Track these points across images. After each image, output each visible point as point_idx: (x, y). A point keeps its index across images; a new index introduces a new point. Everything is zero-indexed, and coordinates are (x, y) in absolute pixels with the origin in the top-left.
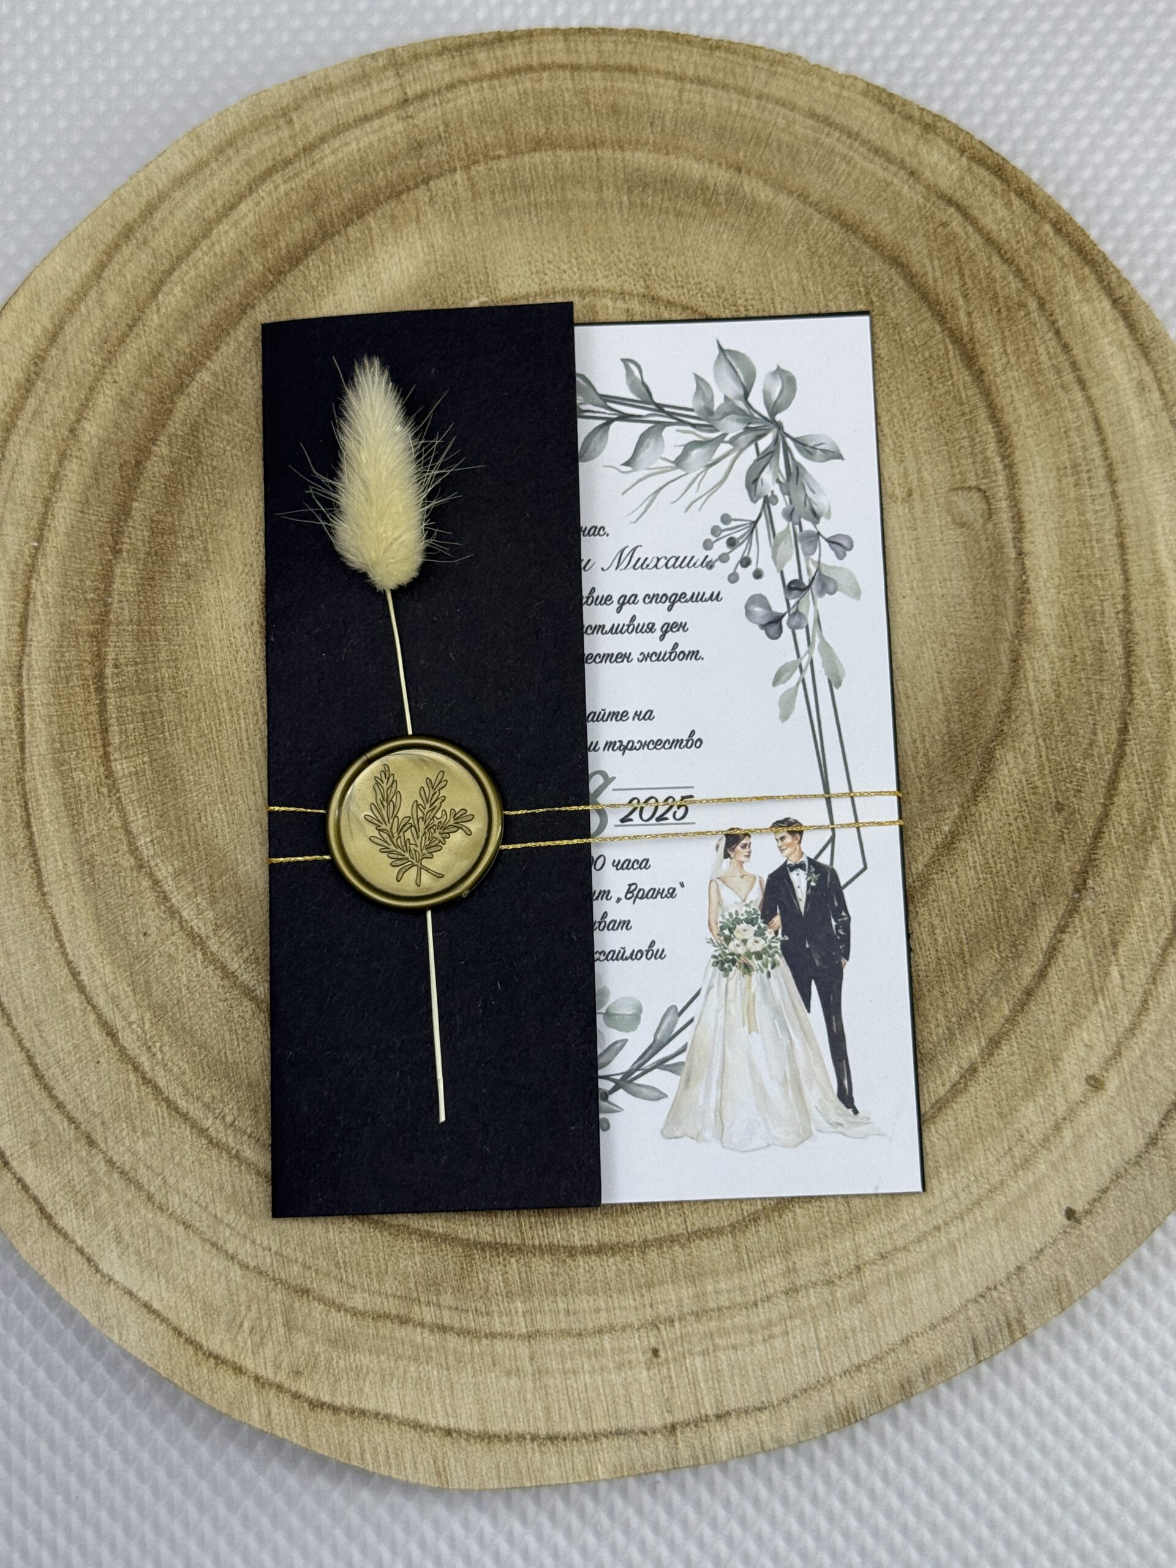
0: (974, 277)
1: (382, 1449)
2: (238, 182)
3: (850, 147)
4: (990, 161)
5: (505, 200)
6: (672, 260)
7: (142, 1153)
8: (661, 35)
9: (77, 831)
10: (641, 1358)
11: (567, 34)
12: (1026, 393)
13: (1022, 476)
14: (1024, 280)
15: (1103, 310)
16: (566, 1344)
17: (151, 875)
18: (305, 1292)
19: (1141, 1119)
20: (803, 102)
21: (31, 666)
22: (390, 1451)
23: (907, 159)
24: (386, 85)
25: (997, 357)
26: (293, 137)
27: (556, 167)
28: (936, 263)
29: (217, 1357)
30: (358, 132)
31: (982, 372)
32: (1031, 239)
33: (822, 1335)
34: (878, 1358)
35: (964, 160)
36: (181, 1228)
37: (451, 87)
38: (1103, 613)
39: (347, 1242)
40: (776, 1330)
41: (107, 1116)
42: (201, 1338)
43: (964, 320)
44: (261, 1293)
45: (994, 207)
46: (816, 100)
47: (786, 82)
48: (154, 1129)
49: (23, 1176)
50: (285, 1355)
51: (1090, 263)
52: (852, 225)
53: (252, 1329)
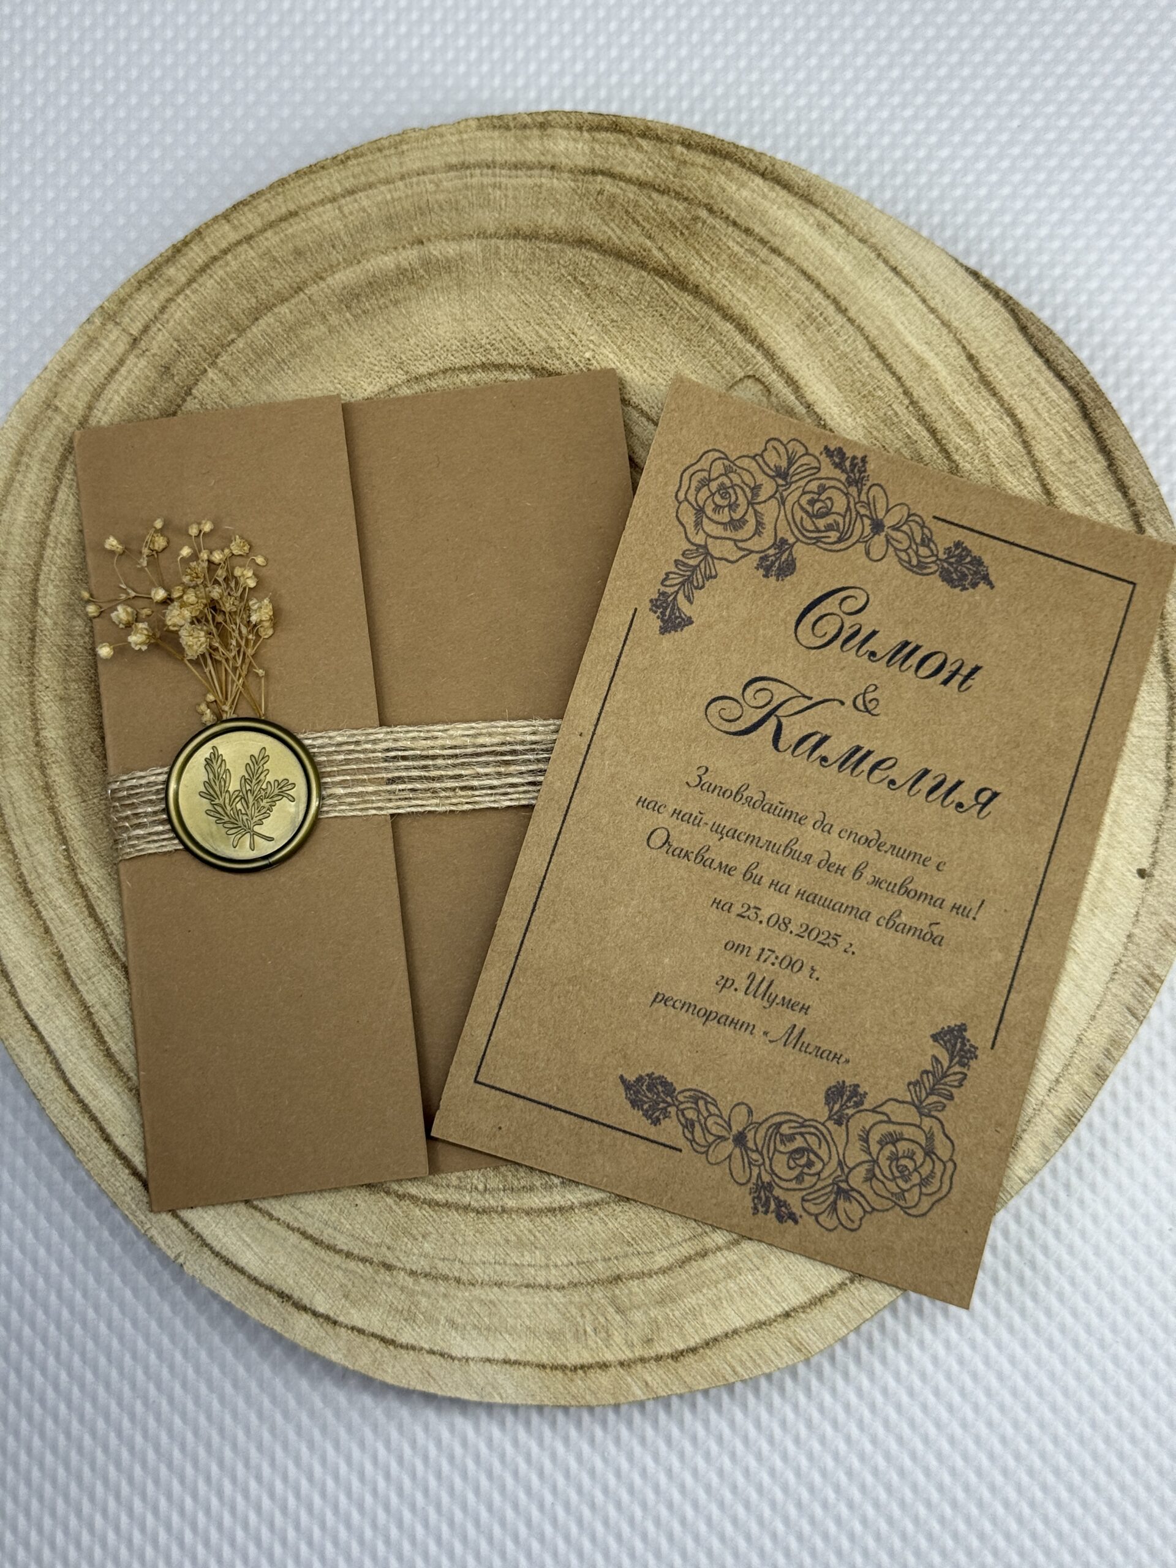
0: (647, 219)
2: (45, 479)
3: (494, 175)
4: (605, 124)
5: (258, 371)
6: (412, 341)
7: (432, 1252)
8: (298, 174)
11: (226, 216)
12: (739, 281)
13: (775, 348)
14: (686, 199)
15: (758, 186)
19: (1151, 772)
20: (437, 163)
22: (753, 1355)
23: (542, 158)
24: (112, 337)
25: (701, 268)
26: (66, 419)
27: (281, 323)
28: (612, 225)
29: (582, 1367)
30: (114, 386)
31: (697, 287)
32: (672, 165)
34: (1066, 1066)
35: (586, 135)
36: (496, 1289)
37: (163, 309)
38: (896, 414)
39: (626, 1223)
43: (659, 255)
44: (585, 1300)
45: (630, 156)
46: (447, 155)
47: (415, 155)
48: (430, 1229)
49: (354, 1323)
50: (631, 1334)
51: (727, 157)
52: (531, 233)
53: (595, 1330)
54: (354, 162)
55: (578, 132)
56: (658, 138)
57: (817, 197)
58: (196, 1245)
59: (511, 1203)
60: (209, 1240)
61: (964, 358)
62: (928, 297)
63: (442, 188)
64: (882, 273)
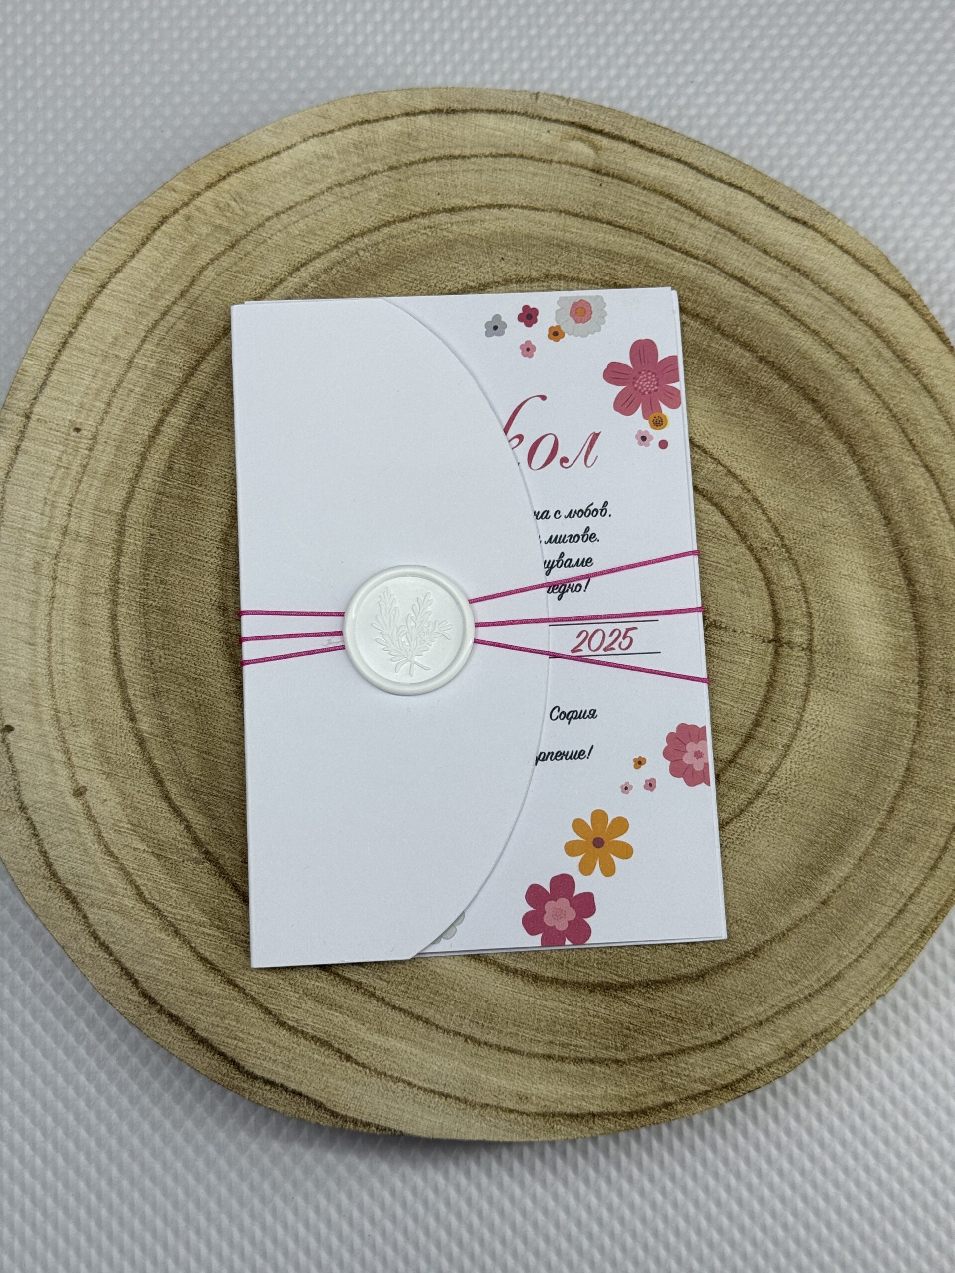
0: (662, 1024)
1: (117, 244)
3: (801, 991)
4: (741, 1084)
5: (880, 730)
6: (780, 821)
7: (370, 194)
9: (590, 249)
10: (79, 420)
12: (562, 1016)
14: (642, 1060)
15: (593, 1104)
16: (113, 381)
17: (538, 280)
18: (233, 246)
19: (40, 808)
20: (851, 975)
21: (712, 272)
22: (114, 249)
23: (773, 1027)
25: (597, 1009)
27: (886, 776)
28: (686, 1004)
29: (224, 178)
32: (670, 1081)
33: (28, 535)
35: (753, 1068)
36: (312, 194)
38: (381, 979)
39: (248, 284)
40: (48, 509)
41: (404, 185)
42: (240, 175)
43: (635, 1001)
44: (247, 221)
45: (706, 1070)
46: (848, 986)
47: (873, 971)
48: (380, 207)
49: (394, 121)
50: (203, 216)
51: (631, 1115)
52: (744, 960)
53: (229, 205)
54: (915, 938)
55: (759, 1065)
56: (694, 1098)
57: (540, 1122)
58: (530, 111)
59: (334, 254)
60: (523, 118)
61: (353, 1055)
62: (408, 1088)
63: (835, 956)
64: (454, 1088)
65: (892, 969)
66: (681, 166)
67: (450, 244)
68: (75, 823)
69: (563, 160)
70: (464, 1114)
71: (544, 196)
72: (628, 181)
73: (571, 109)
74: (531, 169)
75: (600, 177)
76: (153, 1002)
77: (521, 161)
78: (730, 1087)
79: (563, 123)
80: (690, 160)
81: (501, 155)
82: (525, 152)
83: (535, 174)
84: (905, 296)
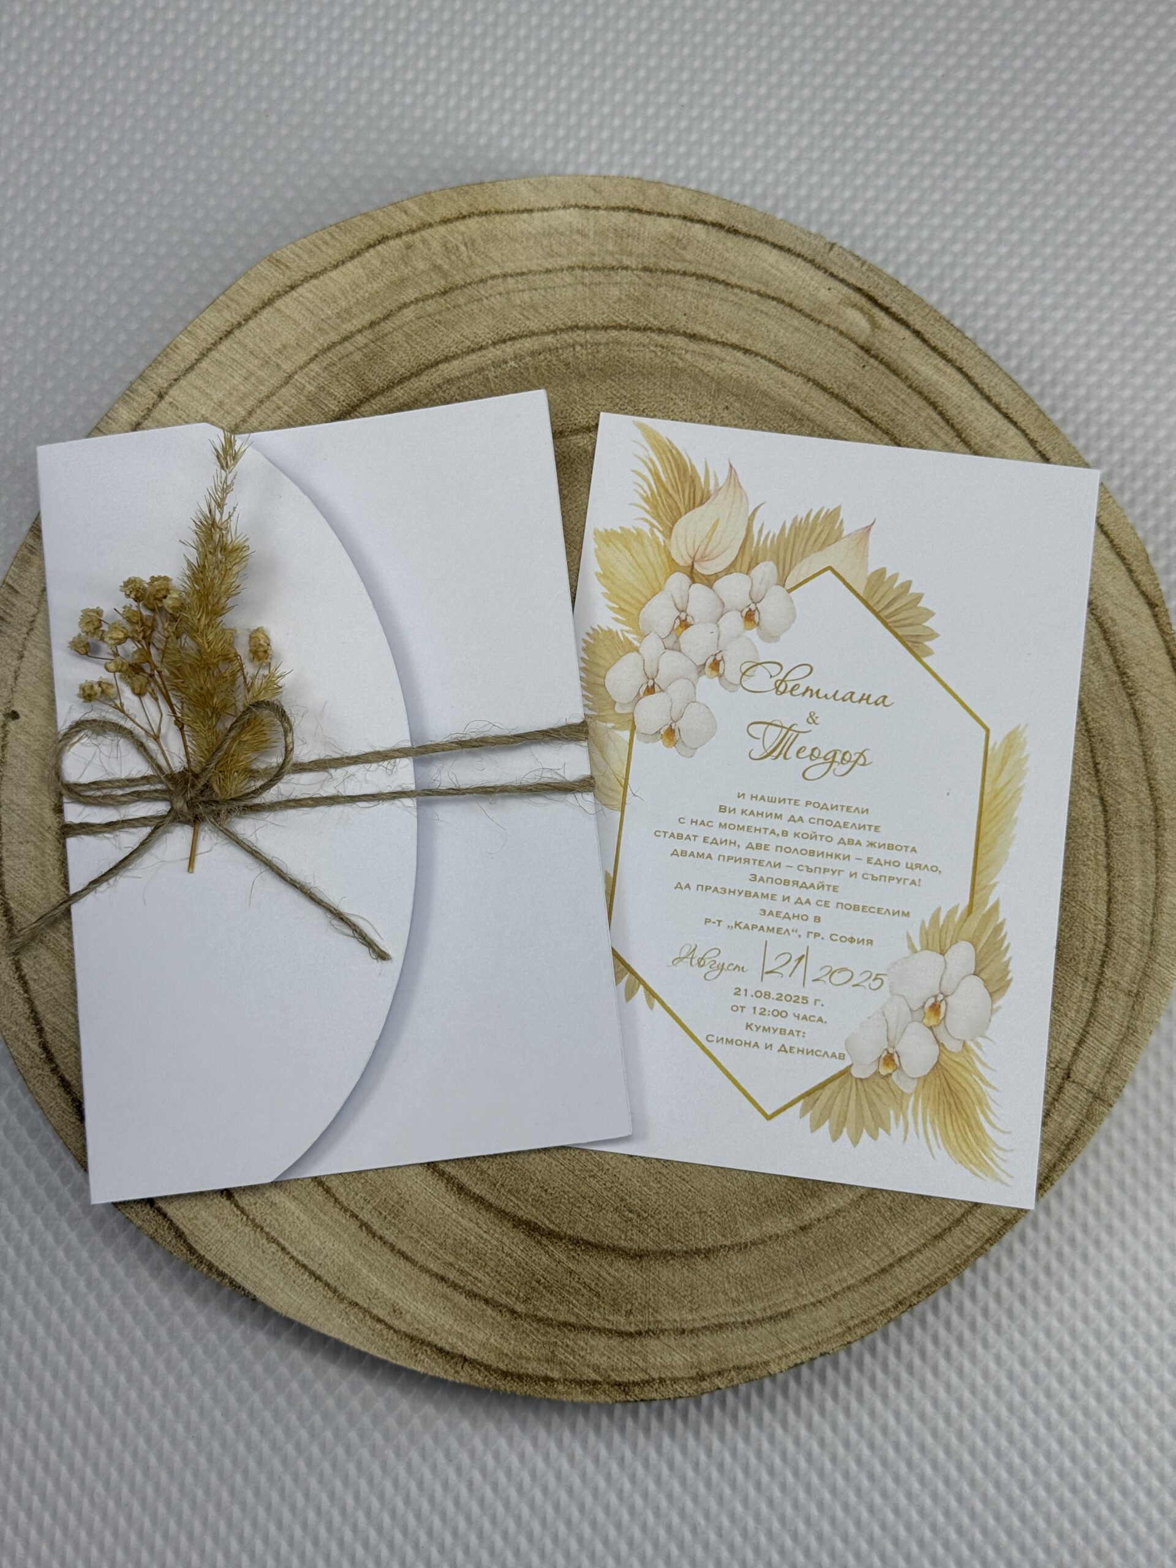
0: (577, 1291)
1: (324, 248)
2: (1122, 921)
3: (741, 1314)
7: (611, 288)
12: (474, 1241)
14: (541, 1320)
15: (469, 1347)
16: (264, 390)
18: (445, 293)
19: (14, 810)
20: (802, 1318)
22: (318, 252)
24: (1091, 1077)
25: (514, 1247)
26: (1116, 984)
28: (611, 1279)
29: (464, 217)
31: (514, 1226)
32: (561, 1355)
36: (550, 267)
39: (445, 339)
42: (482, 220)
43: (558, 1255)
44: (470, 271)
45: (605, 1358)
46: (795, 1328)
47: (827, 1323)
48: (617, 306)
49: (668, 220)
50: (426, 251)
51: (505, 1374)
52: (692, 1257)
53: (458, 248)
54: (889, 1305)
55: (663, 1376)
56: (580, 1383)
57: (406, 1344)
58: (818, 259)
59: (549, 339)
60: (808, 265)
62: (280, 1253)
63: (792, 1291)
64: (329, 1272)
65: (849, 1328)
66: (959, 377)
67: (676, 372)
68: (44, 839)
69: (833, 324)
70: (329, 1303)
71: (799, 356)
72: (896, 372)
73: (863, 274)
74: (796, 323)
75: (866, 357)
76: (50, 1058)
77: (787, 310)
78: (623, 1387)
79: (849, 285)
80: (971, 373)
81: (769, 297)
82: (796, 303)
83: (797, 329)
84: (1152, 605)
